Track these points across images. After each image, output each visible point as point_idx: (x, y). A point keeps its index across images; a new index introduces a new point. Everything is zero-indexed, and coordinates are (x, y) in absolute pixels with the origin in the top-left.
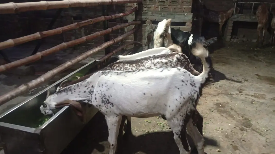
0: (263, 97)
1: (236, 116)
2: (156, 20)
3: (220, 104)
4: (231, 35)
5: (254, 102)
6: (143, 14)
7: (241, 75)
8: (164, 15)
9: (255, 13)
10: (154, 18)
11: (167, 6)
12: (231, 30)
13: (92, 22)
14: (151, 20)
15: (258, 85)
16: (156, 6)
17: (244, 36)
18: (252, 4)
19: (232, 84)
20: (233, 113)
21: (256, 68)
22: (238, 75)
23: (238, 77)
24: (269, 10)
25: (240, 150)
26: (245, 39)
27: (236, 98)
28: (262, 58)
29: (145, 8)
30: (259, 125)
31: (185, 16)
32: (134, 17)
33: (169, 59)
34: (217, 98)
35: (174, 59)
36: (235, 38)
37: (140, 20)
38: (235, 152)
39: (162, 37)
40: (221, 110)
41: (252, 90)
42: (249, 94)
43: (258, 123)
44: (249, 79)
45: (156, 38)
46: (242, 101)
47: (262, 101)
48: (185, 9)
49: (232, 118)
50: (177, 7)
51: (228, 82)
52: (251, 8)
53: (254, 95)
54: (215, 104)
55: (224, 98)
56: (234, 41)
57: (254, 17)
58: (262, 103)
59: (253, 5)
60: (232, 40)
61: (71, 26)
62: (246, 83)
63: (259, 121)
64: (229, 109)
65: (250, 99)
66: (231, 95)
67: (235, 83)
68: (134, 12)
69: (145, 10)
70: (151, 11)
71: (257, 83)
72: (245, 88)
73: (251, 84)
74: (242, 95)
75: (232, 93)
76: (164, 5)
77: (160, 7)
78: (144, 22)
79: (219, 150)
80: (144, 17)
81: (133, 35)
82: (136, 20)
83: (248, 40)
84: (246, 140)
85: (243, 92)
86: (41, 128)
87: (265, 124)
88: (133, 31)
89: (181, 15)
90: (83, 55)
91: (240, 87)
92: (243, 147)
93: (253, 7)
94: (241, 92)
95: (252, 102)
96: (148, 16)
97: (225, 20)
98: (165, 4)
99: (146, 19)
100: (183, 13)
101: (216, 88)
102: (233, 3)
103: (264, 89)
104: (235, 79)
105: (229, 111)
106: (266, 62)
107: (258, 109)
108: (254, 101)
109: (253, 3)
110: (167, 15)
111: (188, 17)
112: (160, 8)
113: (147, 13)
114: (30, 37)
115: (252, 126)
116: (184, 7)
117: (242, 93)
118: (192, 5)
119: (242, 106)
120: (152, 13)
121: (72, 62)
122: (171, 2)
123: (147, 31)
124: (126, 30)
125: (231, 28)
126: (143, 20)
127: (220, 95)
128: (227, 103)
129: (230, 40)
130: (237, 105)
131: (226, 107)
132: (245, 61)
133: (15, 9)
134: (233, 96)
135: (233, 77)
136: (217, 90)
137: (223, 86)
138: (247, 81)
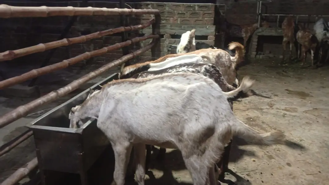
0: (295, 110)
1: (268, 129)
2: (175, 34)
3: (251, 118)
4: (256, 51)
5: (286, 116)
6: (161, 28)
7: (270, 91)
8: (184, 27)
9: (280, 26)
10: (173, 32)
11: (187, 19)
12: (256, 45)
13: (112, 32)
14: (170, 33)
15: (289, 100)
16: (176, 19)
17: (270, 53)
18: (277, 16)
19: (261, 99)
20: (264, 126)
21: (285, 83)
22: (267, 90)
23: (267, 92)
24: (295, 22)
25: (275, 159)
26: (271, 55)
27: (266, 112)
28: (291, 73)
29: (163, 20)
30: (292, 136)
31: (207, 29)
32: (151, 31)
33: (196, 68)
34: (247, 112)
35: (202, 69)
36: (261, 54)
37: (157, 34)
38: (271, 160)
39: (187, 49)
40: (253, 124)
41: (283, 105)
42: (280, 108)
43: (292, 135)
44: (278, 94)
45: (180, 50)
46: (273, 115)
47: (294, 114)
48: (206, 21)
49: (265, 131)
50: (199, 19)
51: (257, 97)
52: (276, 22)
53: (285, 108)
54: (245, 118)
55: (254, 112)
56: (260, 57)
57: (280, 31)
58: (294, 116)
59: (279, 17)
60: (258, 56)
61: (93, 35)
62: (276, 98)
63: (292, 132)
64: (260, 123)
65: (281, 113)
66: (261, 109)
67: (264, 98)
68: (151, 25)
69: (164, 23)
70: (170, 24)
71: (288, 98)
72: (275, 103)
73: (281, 99)
74: (272, 109)
75: (262, 108)
76: (184, 18)
77: (179, 19)
78: (162, 36)
79: (254, 159)
80: (162, 31)
81: (150, 50)
82: (153, 33)
83: (274, 57)
84: (280, 150)
85: (274, 106)
86: (82, 128)
87: (299, 135)
88: (151, 46)
89: (203, 27)
90: (105, 66)
91: (270, 102)
92: (278, 156)
93: (278, 20)
94: (271, 107)
95: (284, 116)
96: (167, 30)
97: (249, 34)
98: (185, 16)
99: (163, 33)
100: (204, 26)
101: (245, 103)
102: (257, 16)
103: (295, 104)
104: (264, 94)
105: (261, 124)
106: (296, 78)
107: (291, 121)
108: (286, 114)
109: (279, 15)
110: (187, 28)
111: (210, 30)
112: (180, 21)
113: (165, 26)
114: (58, 43)
115: (286, 137)
116: (206, 19)
117: (273, 108)
118: (214, 17)
119: (274, 119)
120: (171, 26)
121: (96, 73)
122: (191, 14)
123: (166, 46)
124: (142, 45)
125: (256, 44)
126: (162, 33)
127: (250, 110)
128: (258, 117)
129: (256, 57)
130: (268, 118)
131: (258, 121)
132: (273, 77)
133: (47, 12)
134: (264, 110)
135: (262, 92)
136: (246, 105)
137: (252, 101)
138: (277, 95)
